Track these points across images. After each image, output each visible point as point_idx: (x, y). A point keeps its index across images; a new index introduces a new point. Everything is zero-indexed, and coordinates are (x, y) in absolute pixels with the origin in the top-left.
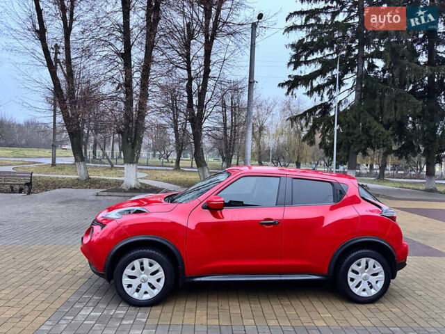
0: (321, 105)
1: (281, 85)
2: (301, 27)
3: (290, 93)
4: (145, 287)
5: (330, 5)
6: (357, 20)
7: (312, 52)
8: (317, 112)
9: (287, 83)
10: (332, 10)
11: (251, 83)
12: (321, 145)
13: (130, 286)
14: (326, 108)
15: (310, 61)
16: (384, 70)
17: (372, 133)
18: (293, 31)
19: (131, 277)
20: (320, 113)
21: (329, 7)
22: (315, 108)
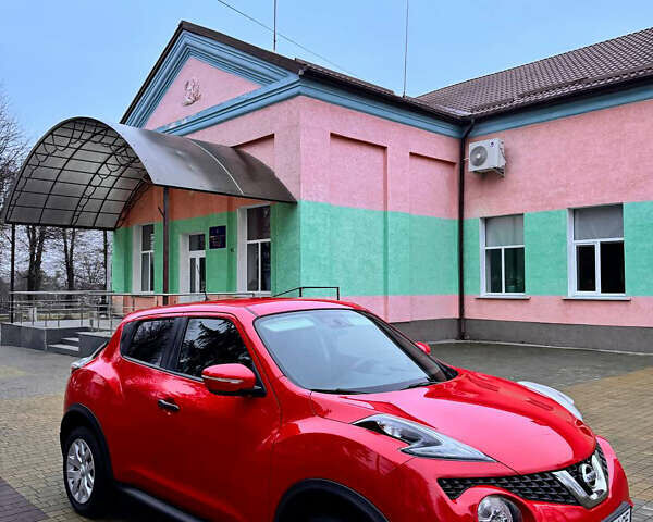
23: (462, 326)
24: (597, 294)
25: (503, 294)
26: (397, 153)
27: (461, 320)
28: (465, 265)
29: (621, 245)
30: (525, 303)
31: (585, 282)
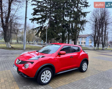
0: (40, 27)
1: (30, 19)
2: (36, 5)
3: (33, 22)
4: (47, 79)
5: (43, 1)
6: (49, 7)
7: (38, 12)
8: (39, 28)
9: (32, 19)
10: (43, 2)
11: (26, 18)
12: (40, 37)
13: (43, 80)
14: (41, 27)
15: (37, 14)
16: (54, 20)
17: (54, 35)
18: (34, 5)
19: (43, 77)
20: (40, 29)
21: (42, 2)
22: (39, 27)
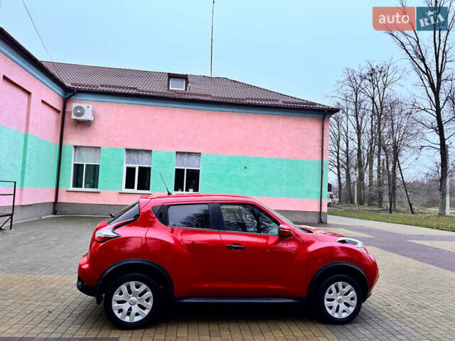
23: (56, 207)
24: (135, 190)
25: (83, 189)
26: (36, 99)
27: (55, 203)
28: (61, 171)
29: (150, 168)
30: (98, 194)
31: (129, 184)
